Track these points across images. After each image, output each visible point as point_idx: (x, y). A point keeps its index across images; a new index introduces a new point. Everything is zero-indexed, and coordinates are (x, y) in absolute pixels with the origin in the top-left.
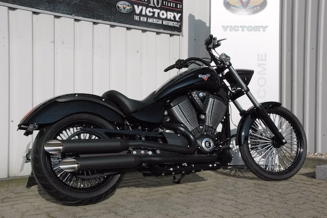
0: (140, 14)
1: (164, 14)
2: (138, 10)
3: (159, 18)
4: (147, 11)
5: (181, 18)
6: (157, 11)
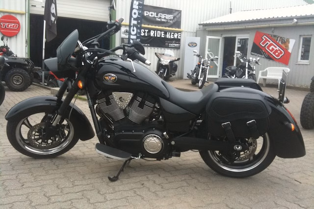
0: (170, 46)
3: (175, 46)
5: (180, 45)
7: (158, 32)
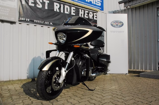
7: (66, 7)
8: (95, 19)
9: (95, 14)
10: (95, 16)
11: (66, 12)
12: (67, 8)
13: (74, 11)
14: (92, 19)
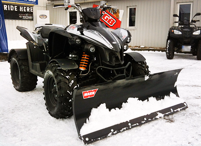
0: (24, 18)
1: (29, 17)
2: (23, 17)
3: (28, 18)
4: (25, 17)
5: (33, 17)
6: (27, 17)
8: (31, 11)
9: (31, 8)
10: (31, 9)
11: (11, 10)
12: (12, 7)
13: (16, 8)
14: (29, 11)
